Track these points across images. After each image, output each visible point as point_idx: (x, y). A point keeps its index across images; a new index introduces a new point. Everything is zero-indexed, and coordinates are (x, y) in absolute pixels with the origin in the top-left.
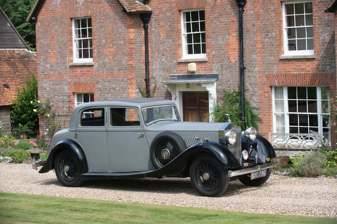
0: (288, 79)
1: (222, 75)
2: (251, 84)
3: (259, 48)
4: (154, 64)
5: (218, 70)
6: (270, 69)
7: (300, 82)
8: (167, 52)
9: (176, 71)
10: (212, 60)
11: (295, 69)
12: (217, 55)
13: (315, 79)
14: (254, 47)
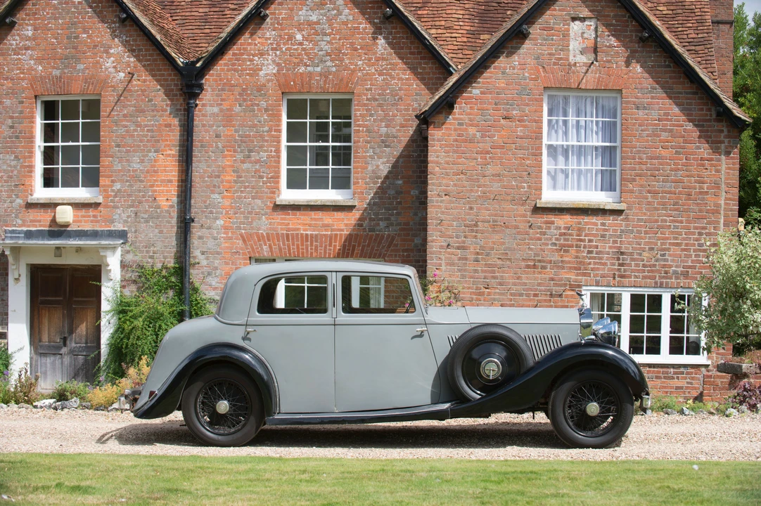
0: (293, 245)
1: (136, 232)
2: (205, 252)
3: (229, 182)
5: (126, 222)
6: (251, 223)
7: (321, 250)
8: (1, 182)
9: (20, 222)
10: (112, 201)
11: (310, 225)
12: (125, 191)
13: (354, 246)
14: (216, 180)
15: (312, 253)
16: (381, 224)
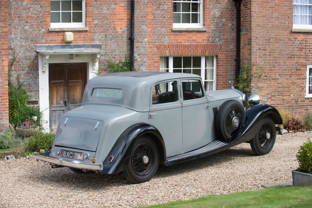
0: (180, 50)
1: (106, 45)
2: (139, 54)
3: (150, 19)
4: (13, 33)
5: (101, 40)
6: (161, 40)
7: (192, 52)
8: (32, 20)
9: (44, 41)
10: (93, 29)
11: (187, 40)
12: (100, 24)
13: (206, 50)
14: (144, 18)
15: (188, 54)
16: (217, 39)
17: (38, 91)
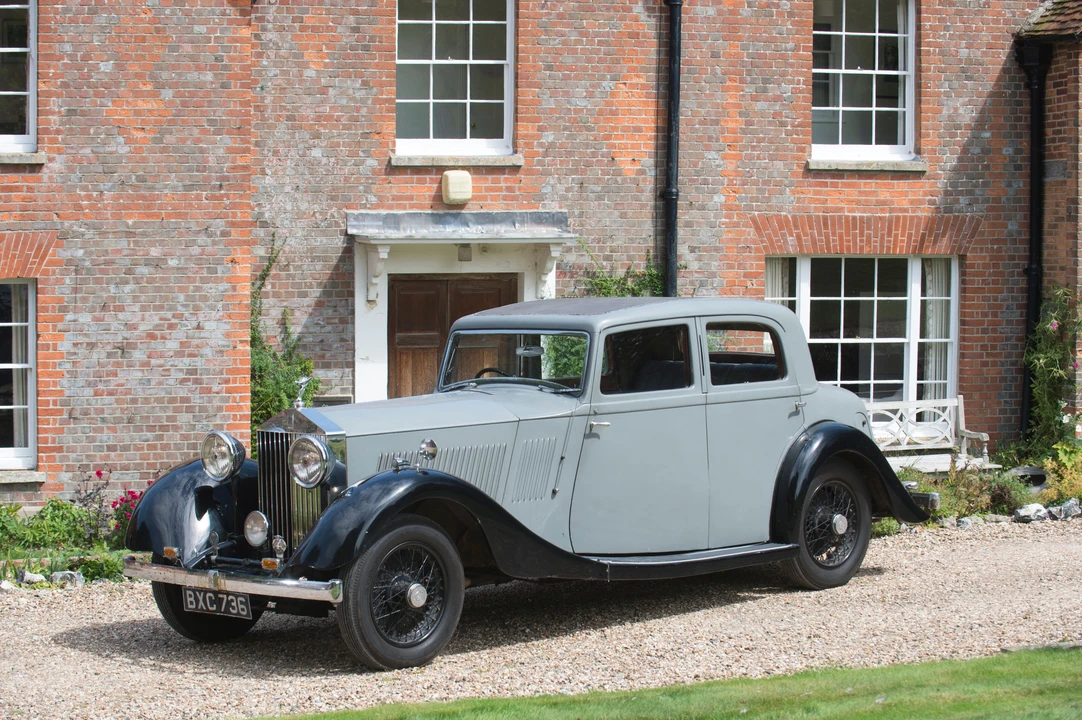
0: (834, 234)
1: (581, 215)
2: (696, 247)
3: (734, 131)
4: (268, 171)
5: (564, 198)
6: (768, 199)
7: (876, 242)
8: (335, 127)
9: (373, 199)
10: (540, 163)
11: (858, 202)
12: (562, 146)
14: (712, 128)
15: (862, 248)
16: (961, 201)
17: (352, 365)
